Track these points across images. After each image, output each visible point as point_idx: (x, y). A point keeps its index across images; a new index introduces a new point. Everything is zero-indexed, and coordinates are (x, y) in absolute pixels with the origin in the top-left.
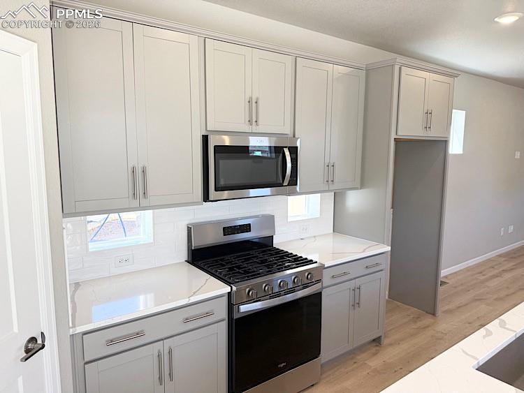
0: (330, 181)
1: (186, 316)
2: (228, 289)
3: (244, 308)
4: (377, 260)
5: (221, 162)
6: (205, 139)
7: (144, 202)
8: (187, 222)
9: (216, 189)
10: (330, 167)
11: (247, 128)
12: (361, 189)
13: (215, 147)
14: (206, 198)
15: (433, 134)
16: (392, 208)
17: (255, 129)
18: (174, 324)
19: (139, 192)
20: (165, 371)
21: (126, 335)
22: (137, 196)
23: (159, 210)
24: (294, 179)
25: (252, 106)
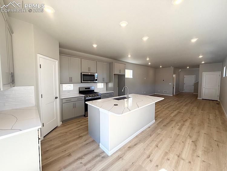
2: (84, 95)
3: (87, 98)
4: (111, 94)
5: (84, 77)
6: (81, 73)
8: (79, 87)
13: (83, 74)
14: (81, 82)
15: (122, 73)
17: (90, 72)
18: (76, 99)
19: (71, 81)
20: (74, 106)
21: (69, 100)
22: (70, 81)
23: (74, 84)
24: (96, 80)
25: (89, 69)
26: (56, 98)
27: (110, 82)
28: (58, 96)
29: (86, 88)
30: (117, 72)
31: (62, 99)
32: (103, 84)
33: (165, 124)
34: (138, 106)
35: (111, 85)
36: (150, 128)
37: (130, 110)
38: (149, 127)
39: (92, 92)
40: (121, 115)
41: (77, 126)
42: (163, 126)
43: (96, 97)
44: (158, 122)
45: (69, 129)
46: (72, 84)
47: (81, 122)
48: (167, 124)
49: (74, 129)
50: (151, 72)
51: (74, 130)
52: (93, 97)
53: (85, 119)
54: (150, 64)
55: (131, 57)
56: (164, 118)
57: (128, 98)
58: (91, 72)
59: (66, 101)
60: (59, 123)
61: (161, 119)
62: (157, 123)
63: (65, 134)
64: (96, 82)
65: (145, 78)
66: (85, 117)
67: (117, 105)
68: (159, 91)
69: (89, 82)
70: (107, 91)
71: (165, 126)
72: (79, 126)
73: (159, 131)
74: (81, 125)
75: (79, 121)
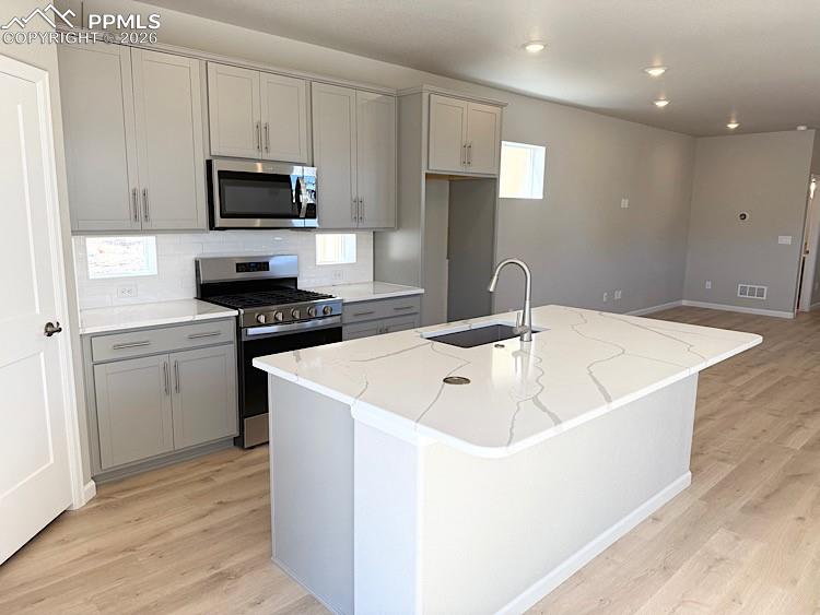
0: (358, 218)
1: (192, 333)
2: (236, 313)
3: (251, 331)
5: (228, 189)
6: (209, 164)
7: (146, 226)
8: (194, 257)
9: (222, 216)
10: (358, 202)
11: (256, 155)
12: (398, 229)
13: (219, 172)
14: (212, 226)
16: (448, 258)
19: (141, 214)
20: (172, 383)
21: (132, 344)
22: (139, 218)
23: (161, 236)
24: (311, 212)
25: (262, 132)
26: (51, 329)
27: (399, 224)
28: (60, 316)
29: (241, 267)
30: (446, 161)
31: (87, 340)
32: (351, 238)
33: (751, 494)
34: (602, 389)
35: (402, 246)
36: (661, 526)
37: (558, 422)
38: (655, 519)
39: (284, 290)
40: (504, 448)
41: (196, 510)
42: (744, 509)
43: (308, 324)
44: (712, 483)
45: (148, 527)
46: (151, 239)
47: (220, 480)
48: (767, 497)
49: (178, 526)
50: (665, 162)
51: (176, 534)
52: (295, 326)
53: (244, 466)
54: (661, 104)
55: (541, 55)
56: (744, 459)
57: (526, 336)
58: (272, 156)
59: (118, 347)
60: (80, 492)
61: (729, 468)
62: (703, 490)
63: (120, 556)
64: (310, 223)
65: (625, 203)
66: (240, 452)
67: (467, 381)
68: (709, 285)
69: (258, 222)
70: (380, 285)
71: (754, 508)
72: (209, 506)
73: (718, 541)
74: (221, 503)
75: (206, 480)
